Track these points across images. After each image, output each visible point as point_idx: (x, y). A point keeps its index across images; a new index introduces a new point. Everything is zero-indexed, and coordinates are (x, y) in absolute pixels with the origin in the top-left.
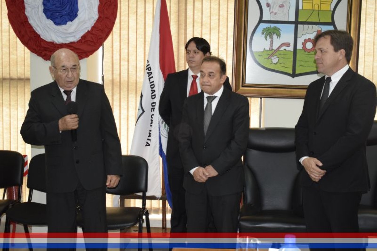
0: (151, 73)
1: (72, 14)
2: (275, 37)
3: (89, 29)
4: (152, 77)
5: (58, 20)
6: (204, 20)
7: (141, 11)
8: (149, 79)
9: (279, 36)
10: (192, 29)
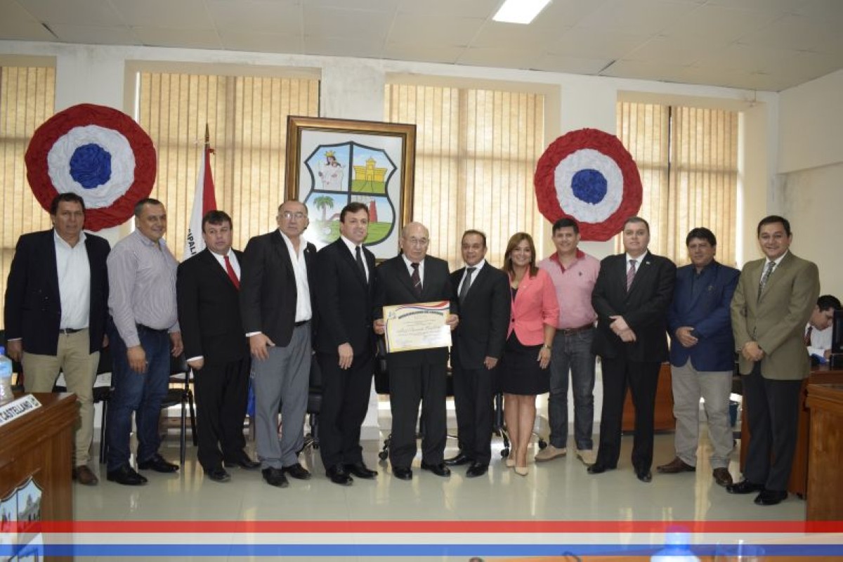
0: (194, 243)
1: (104, 177)
2: (327, 207)
3: (124, 193)
4: (194, 248)
5: (87, 183)
6: (253, 186)
7: (182, 175)
8: (191, 249)
9: (332, 206)
10: (239, 196)
